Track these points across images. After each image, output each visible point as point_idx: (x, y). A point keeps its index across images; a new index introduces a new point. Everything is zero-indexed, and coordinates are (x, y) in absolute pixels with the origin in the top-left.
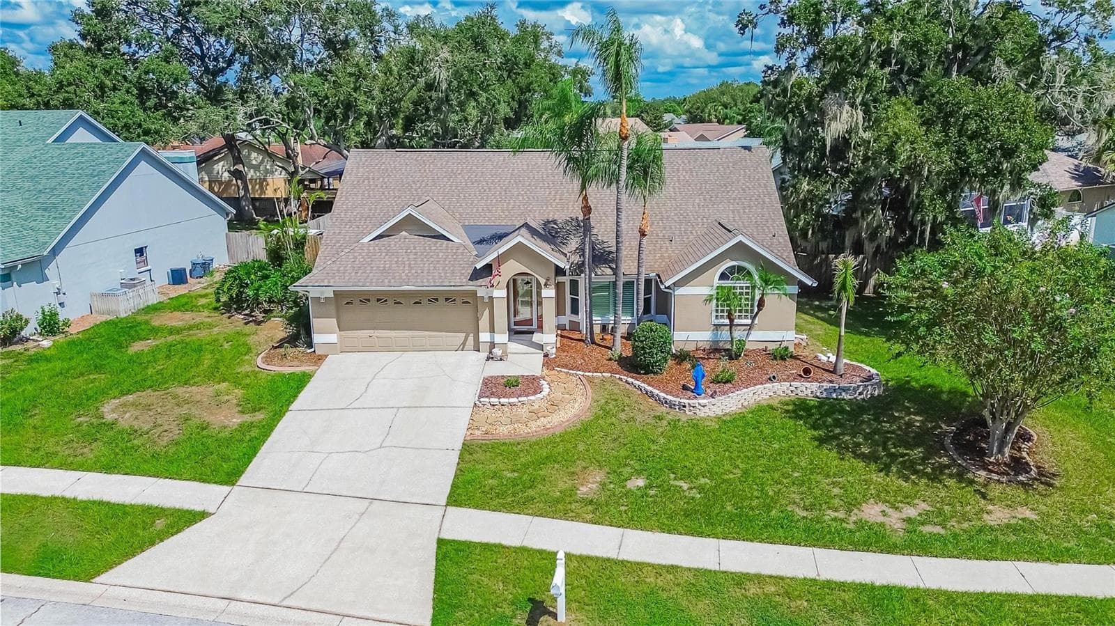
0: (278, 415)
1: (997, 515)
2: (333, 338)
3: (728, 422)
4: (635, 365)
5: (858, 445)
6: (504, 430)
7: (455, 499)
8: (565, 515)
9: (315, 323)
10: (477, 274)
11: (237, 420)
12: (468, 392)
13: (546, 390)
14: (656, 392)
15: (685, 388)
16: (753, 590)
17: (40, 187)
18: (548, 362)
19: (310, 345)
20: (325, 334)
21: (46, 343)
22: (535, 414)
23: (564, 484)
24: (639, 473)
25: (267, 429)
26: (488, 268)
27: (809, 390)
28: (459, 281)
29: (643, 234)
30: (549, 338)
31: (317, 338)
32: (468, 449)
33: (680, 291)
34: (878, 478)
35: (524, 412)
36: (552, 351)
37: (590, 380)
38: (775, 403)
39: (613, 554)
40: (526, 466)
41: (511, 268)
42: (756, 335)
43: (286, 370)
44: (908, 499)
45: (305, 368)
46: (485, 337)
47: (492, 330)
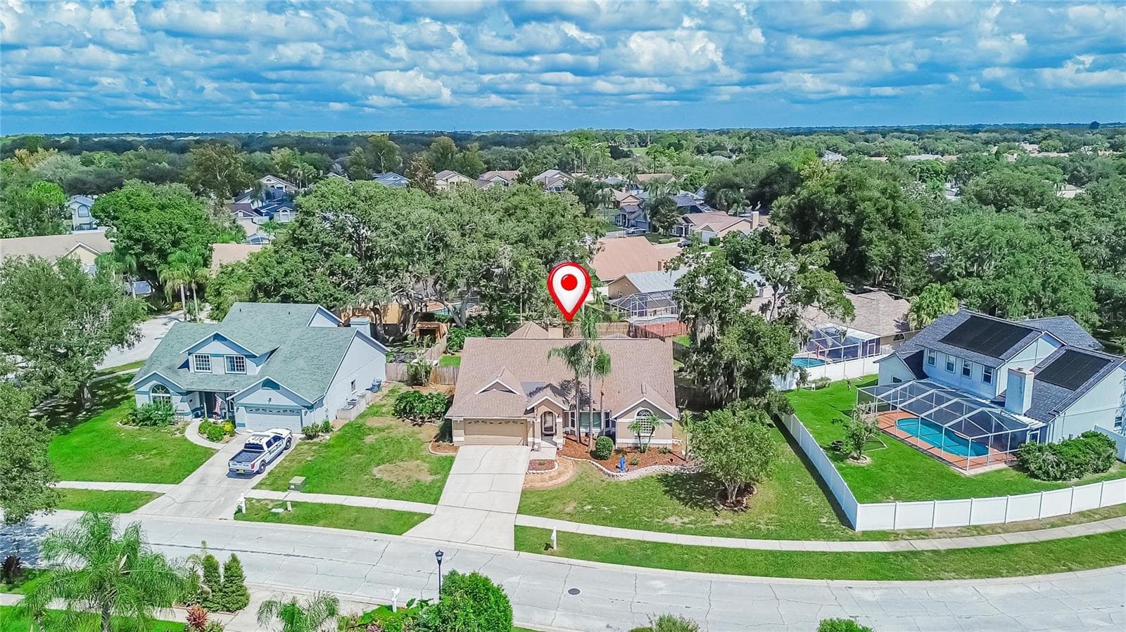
0: (446, 476)
1: (719, 521)
2: (462, 439)
3: (630, 483)
4: (596, 455)
5: (680, 494)
6: (538, 485)
7: (519, 512)
8: (560, 518)
9: (454, 432)
10: (527, 412)
11: (430, 478)
12: (523, 467)
13: (557, 467)
14: (604, 469)
15: (617, 467)
16: (619, 542)
17: (312, 355)
18: (559, 452)
19: (451, 442)
20: (458, 437)
21: (328, 437)
22: (551, 478)
23: (561, 507)
24: (589, 504)
25: (444, 481)
26: (532, 410)
27: (671, 469)
28: (519, 414)
29: (602, 394)
30: (559, 440)
31: (455, 439)
32: (524, 493)
33: (619, 420)
34: (681, 507)
35: (546, 477)
36: (561, 447)
37: (576, 462)
38: (654, 475)
39: (575, 531)
40: (546, 500)
41: (544, 409)
42: (652, 441)
43: (444, 454)
44: (688, 515)
45: (451, 454)
46: (530, 439)
47: (534, 437)
